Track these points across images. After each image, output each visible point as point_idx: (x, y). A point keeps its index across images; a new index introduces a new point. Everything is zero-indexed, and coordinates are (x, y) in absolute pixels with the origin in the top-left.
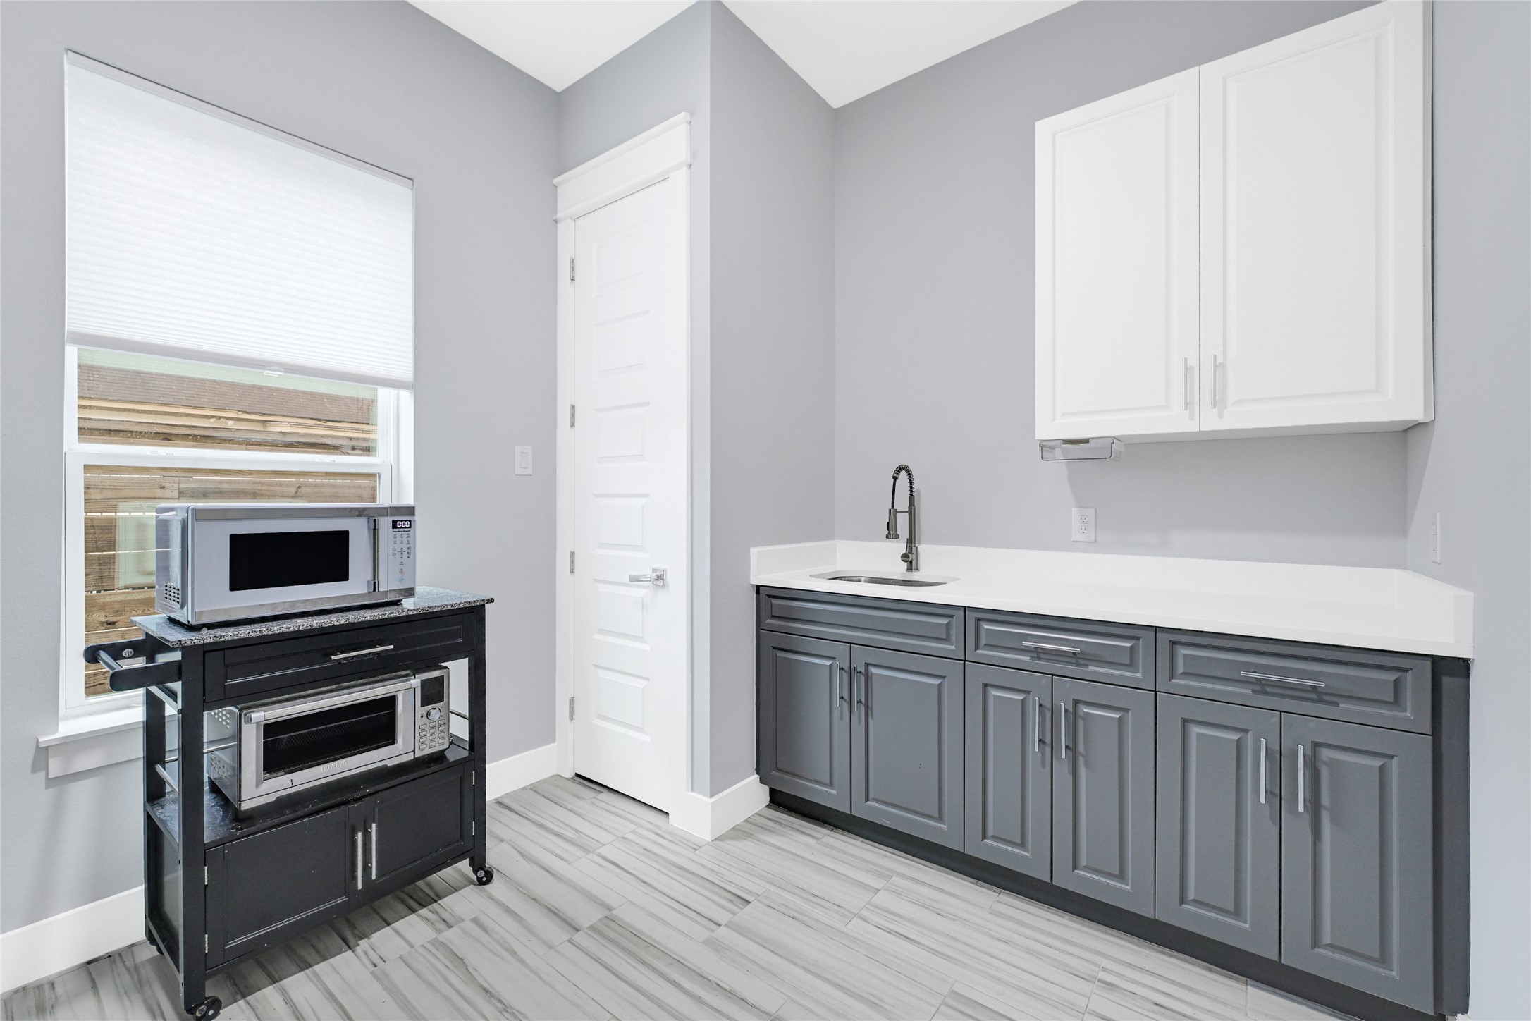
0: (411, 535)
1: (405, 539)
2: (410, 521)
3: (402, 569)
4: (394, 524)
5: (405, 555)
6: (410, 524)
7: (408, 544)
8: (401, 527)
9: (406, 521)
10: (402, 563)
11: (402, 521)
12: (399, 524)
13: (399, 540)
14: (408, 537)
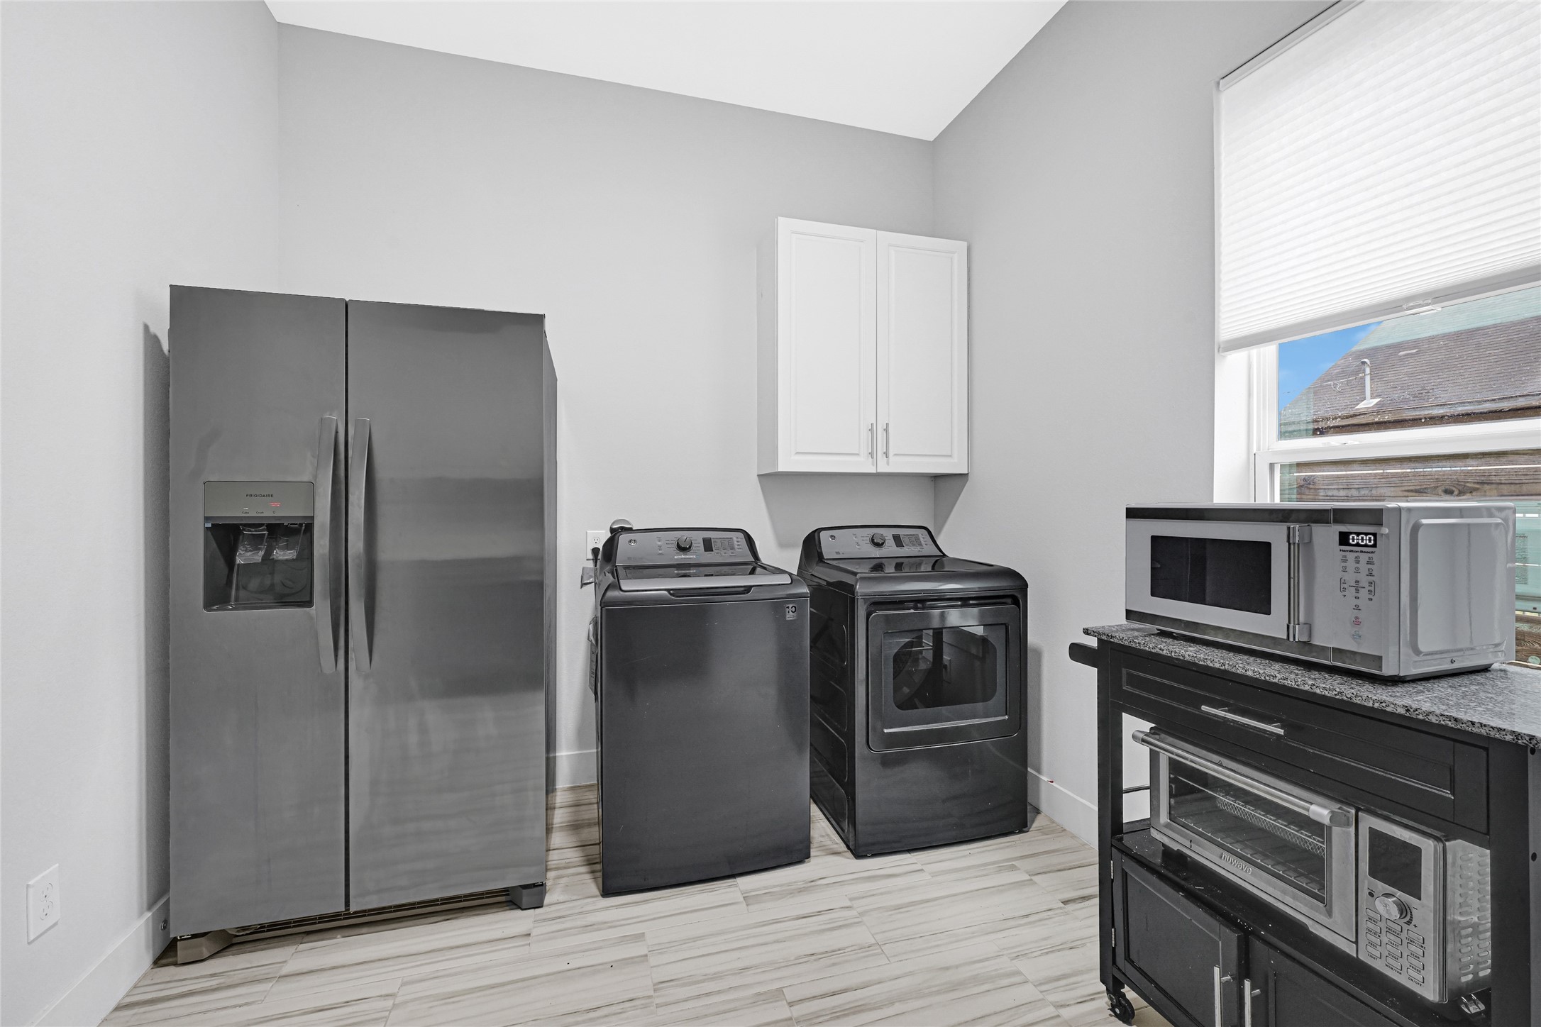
0: (1375, 560)
1: (1363, 566)
2: (1375, 535)
3: (1357, 618)
4: (1344, 539)
5: (1364, 594)
6: (1375, 540)
7: (1371, 575)
8: (1358, 545)
9: (1366, 534)
10: (1357, 608)
11: (1358, 534)
12: (1353, 539)
13: (1351, 564)
14: (1370, 562)
